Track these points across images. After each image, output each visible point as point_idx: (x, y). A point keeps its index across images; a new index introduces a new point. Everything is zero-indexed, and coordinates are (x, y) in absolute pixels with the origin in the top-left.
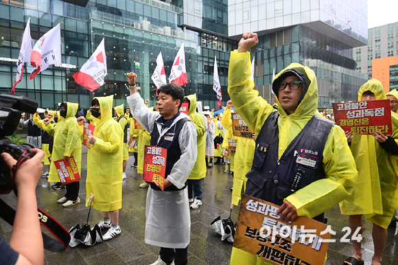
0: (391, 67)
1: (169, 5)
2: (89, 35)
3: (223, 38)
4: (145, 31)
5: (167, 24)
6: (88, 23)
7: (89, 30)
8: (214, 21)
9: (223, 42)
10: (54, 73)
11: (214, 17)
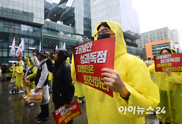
0: (152, 46)
1: (70, 27)
2: (41, 38)
3: (90, 37)
4: (62, 36)
5: (70, 33)
6: (41, 34)
7: (41, 36)
8: (86, 32)
9: (90, 39)
10: (28, 51)
11: (87, 31)
